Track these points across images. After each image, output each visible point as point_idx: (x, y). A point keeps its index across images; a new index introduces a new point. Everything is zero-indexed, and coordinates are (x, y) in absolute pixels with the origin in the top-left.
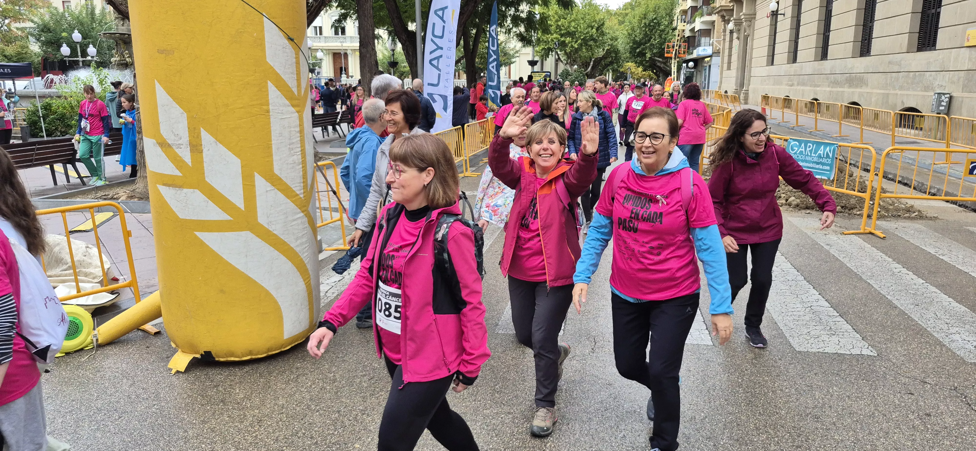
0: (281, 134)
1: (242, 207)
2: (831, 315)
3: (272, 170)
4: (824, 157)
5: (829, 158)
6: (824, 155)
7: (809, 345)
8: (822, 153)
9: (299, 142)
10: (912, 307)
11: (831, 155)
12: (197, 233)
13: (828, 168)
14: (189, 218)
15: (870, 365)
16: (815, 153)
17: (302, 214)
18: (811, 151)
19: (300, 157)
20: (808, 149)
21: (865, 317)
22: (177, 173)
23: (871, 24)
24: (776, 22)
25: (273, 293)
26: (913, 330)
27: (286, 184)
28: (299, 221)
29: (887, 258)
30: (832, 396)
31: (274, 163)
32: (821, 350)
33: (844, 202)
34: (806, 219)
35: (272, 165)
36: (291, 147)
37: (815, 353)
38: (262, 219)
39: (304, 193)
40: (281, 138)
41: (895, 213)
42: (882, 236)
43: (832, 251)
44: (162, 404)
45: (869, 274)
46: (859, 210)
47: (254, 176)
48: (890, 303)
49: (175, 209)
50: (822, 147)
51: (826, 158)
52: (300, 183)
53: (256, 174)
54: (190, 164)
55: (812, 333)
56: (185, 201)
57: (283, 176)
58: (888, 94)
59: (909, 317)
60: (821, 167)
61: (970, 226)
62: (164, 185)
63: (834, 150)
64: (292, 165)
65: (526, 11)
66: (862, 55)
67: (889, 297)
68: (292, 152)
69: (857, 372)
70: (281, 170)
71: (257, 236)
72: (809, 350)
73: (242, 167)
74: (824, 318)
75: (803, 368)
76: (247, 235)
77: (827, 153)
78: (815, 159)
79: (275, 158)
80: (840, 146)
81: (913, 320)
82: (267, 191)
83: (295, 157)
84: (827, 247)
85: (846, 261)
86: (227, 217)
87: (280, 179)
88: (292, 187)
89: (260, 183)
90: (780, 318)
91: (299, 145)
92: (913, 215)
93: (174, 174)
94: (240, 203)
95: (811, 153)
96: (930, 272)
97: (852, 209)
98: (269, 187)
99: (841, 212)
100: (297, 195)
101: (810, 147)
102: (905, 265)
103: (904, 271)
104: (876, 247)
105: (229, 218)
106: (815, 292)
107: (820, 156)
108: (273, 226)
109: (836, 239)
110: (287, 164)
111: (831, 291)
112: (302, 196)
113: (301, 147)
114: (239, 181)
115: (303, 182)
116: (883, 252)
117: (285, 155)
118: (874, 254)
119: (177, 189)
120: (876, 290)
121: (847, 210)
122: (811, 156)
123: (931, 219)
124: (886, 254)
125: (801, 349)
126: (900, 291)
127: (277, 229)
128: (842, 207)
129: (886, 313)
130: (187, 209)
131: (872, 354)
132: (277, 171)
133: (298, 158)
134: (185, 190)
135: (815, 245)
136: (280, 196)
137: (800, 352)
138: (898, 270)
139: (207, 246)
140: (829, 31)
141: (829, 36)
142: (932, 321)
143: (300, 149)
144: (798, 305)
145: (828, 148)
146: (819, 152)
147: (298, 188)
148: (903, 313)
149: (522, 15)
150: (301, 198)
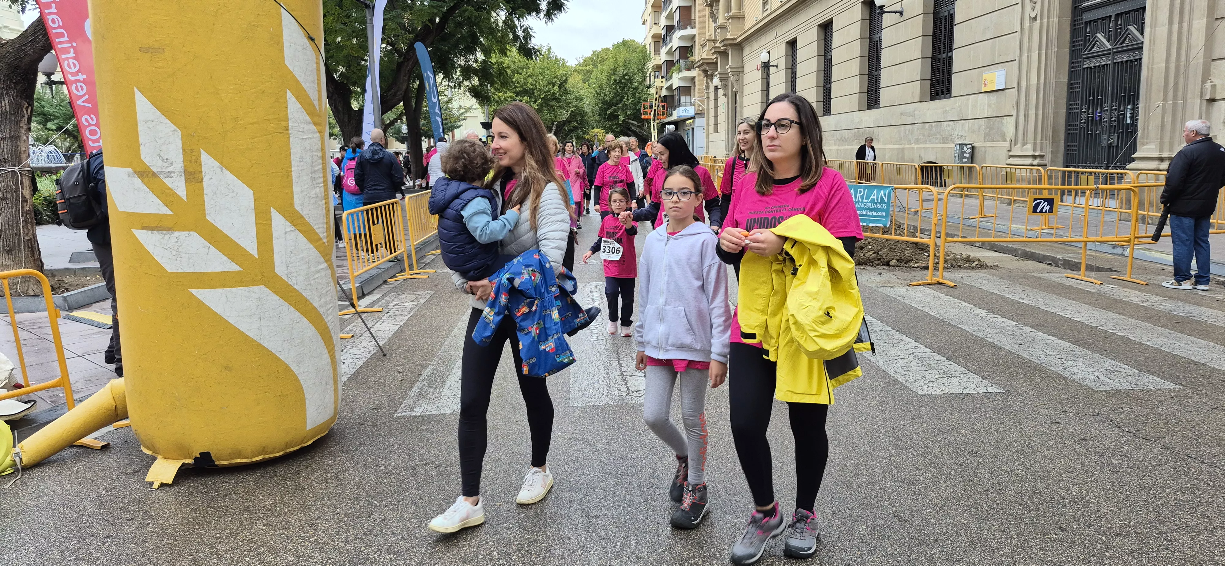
0: (301, 159)
1: (255, 253)
2: (938, 359)
3: (292, 205)
4: (878, 202)
5: (884, 202)
6: (877, 200)
7: (930, 388)
8: (875, 197)
9: (321, 171)
10: (1017, 346)
11: (886, 200)
12: (194, 291)
13: (884, 214)
14: (182, 271)
15: (1003, 402)
16: (867, 198)
17: (325, 265)
18: (862, 197)
19: (322, 189)
20: (858, 195)
21: (974, 359)
22: (166, 210)
23: (876, 73)
24: (768, 75)
25: (294, 368)
26: (1029, 367)
27: (307, 224)
28: (323, 273)
29: (967, 305)
30: (979, 432)
31: (296, 196)
32: (945, 392)
33: (899, 254)
34: (864, 275)
35: (292, 198)
36: (313, 175)
37: (940, 395)
38: (280, 270)
39: (327, 237)
40: (302, 163)
41: (954, 264)
42: (953, 284)
43: (907, 302)
44: (160, 522)
45: (957, 320)
46: (916, 263)
47: (270, 213)
48: (992, 344)
49: (159, 260)
50: (875, 191)
51: (880, 203)
52: (323, 223)
53: (272, 210)
54: (185, 198)
55: (929, 377)
56: (175, 248)
57: (304, 214)
58: (903, 148)
59: (1018, 355)
60: (875, 214)
61: (1033, 272)
62: (144, 228)
63: (889, 194)
64: (315, 200)
65: (480, 60)
66: (869, 108)
67: (989, 340)
68: (314, 182)
69: (993, 409)
70: (302, 205)
71: (274, 292)
72: (933, 393)
73: (255, 200)
74: (933, 364)
75: (936, 410)
76: (261, 290)
77: (882, 197)
78: (868, 205)
79: (296, 189)
80: (896, 189)
81: (1024, 358)
82: (286, 233)
83: (318, 190)
84: (901, 299)
85: (926, 309)
86: (234, 267)
87: (302, 217)
88: (315, 227)
89: (278, 221)
90: (886, 366)
91: (322, 175)
92: (974, 264)
93: (160, 213)
94: (252, 248)
95: (862, 199)
96: (1017, 315)
97: (909, 261)
98: (289, 227)
99: (897, 266)
100: (321, 239)
101: (860, 192)
102: (989, 309)
103: (991, 315)
104: (951, 296)
105: (237, 268)
106: (910, 340)
107: (873, 202)
108: (294, 279)
109: (905, 290)
110: (309, 197)
111: (928, 339)
112: (325, 240)
113: (323, 177)
114: (252, 219)
115: (327, 223)
116: (961, 300)
117: (306, 187)
118: (952, 302)
119: (165, 232)
120: (971, 334)
121: (903, 264)
122: (862, 202)
123: (991, 268)
124: (965, 301)
125: (924, 393)
126: (996, 333)
127: (298, 283)
128: (898, 260)
129: (994, 354)
130: (179, 259)
131: (999, 391)
132: (298, 207)
133: (320, 190)
134: (176, 234)
135: (885, 298)
136: (302, 239)
137: (924, 396)
138: (985, 315)
139: (208, 308)
140: (830, 83)
141: (830, 88)
142: (1043, 358)
143: (321, 180)
144: (899, 353)
145: (882, 193)
146: (872, 197)
147: (321, 230)
148: (1009, 353)
149: (474, 65)
150: (324, 243)
